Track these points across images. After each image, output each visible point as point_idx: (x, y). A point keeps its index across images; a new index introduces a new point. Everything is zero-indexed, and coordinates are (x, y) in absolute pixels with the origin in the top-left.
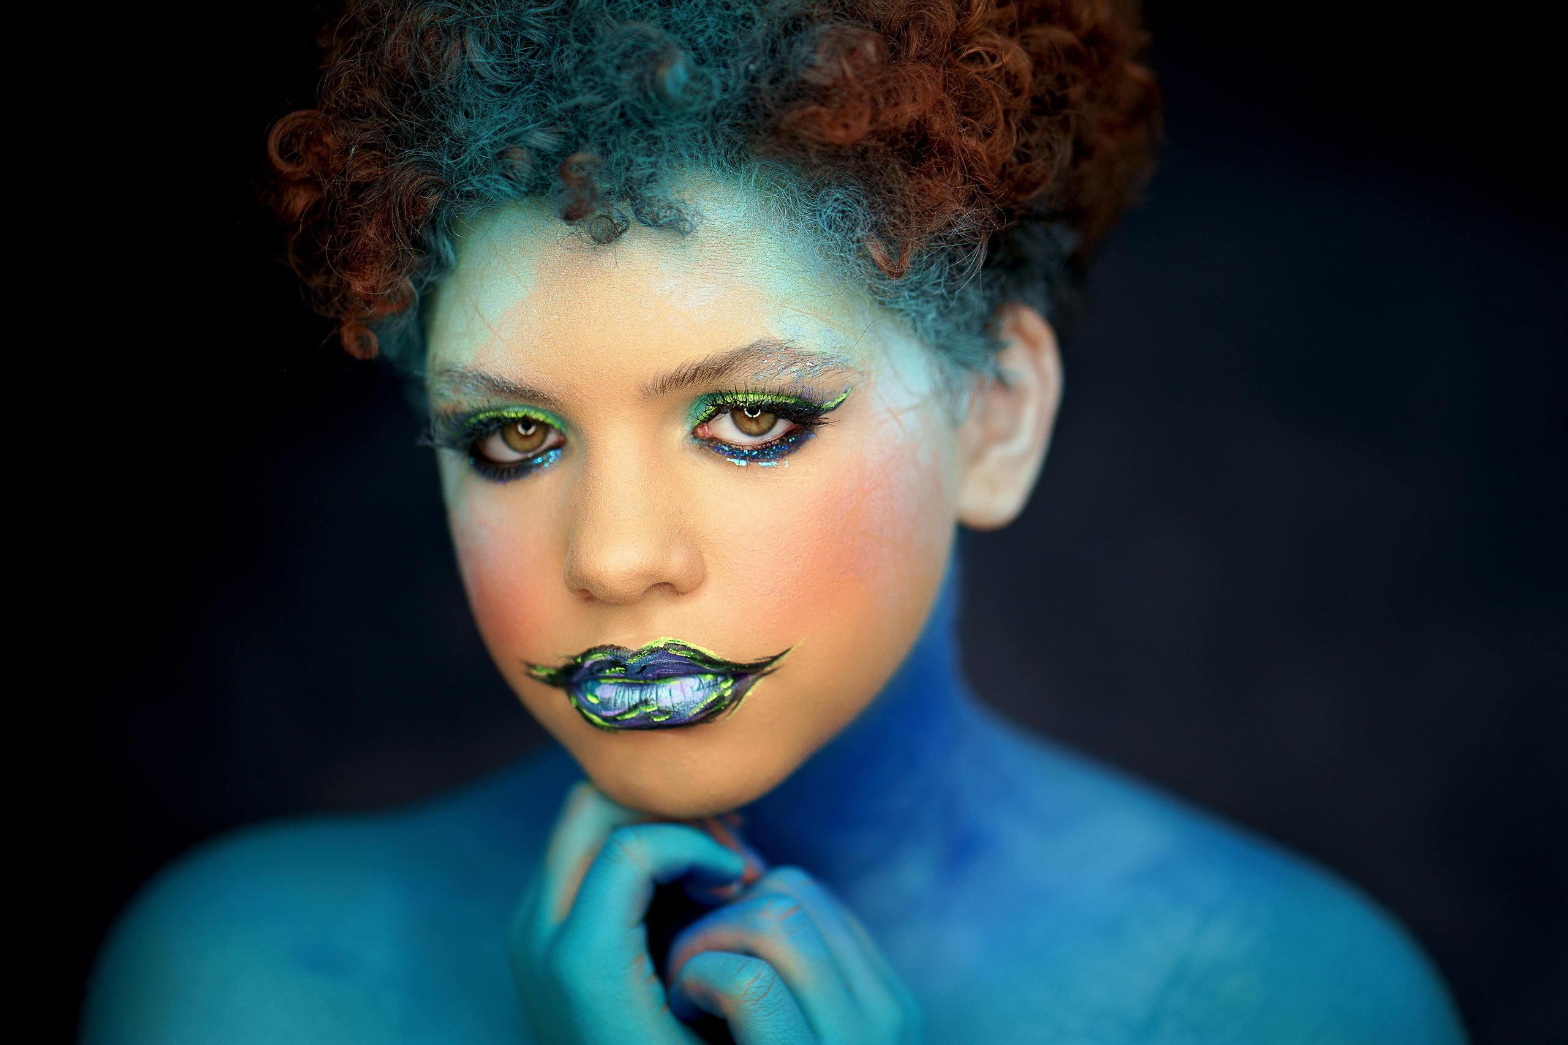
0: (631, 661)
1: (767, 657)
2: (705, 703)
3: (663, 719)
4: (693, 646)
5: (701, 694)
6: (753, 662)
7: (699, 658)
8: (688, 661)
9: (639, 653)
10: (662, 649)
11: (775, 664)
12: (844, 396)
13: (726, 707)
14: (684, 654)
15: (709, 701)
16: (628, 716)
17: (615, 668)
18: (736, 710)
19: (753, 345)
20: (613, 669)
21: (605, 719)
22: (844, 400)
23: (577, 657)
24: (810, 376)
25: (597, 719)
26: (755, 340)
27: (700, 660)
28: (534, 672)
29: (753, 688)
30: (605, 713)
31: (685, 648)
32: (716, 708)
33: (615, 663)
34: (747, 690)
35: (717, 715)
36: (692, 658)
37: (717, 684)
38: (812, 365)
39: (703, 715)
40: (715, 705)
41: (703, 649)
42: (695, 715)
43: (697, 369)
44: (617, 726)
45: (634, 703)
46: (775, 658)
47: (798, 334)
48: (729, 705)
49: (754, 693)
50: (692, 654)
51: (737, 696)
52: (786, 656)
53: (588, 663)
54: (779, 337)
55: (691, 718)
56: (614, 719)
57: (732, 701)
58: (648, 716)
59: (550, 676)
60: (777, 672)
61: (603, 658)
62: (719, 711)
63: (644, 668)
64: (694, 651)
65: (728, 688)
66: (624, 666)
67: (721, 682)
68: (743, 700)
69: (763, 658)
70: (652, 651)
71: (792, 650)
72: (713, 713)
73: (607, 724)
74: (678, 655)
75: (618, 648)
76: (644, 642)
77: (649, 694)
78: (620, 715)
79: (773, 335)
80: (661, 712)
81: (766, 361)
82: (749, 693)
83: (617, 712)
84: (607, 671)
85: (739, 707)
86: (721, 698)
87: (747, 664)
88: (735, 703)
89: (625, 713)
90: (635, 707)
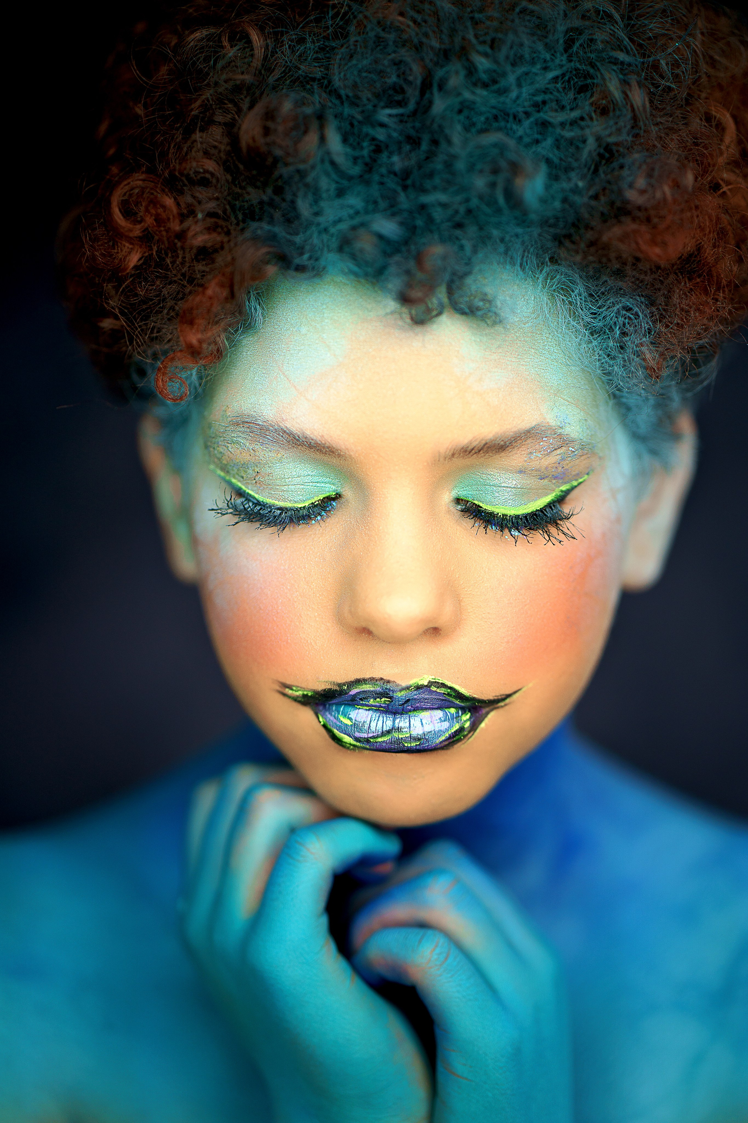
0: (399, 694)
1: (503, 695)
2: (450, 733)
3: (413, 744)
4: (449, 684)
5: (446, 724)
6: (491, 698)
7: (454, 694)
8: (445, 697)
9: (408, 688)
10: (426, 686)
11: (508, 701)
12: (586, 477)
13: (465, 736)
14: (442, 690)
15: (453, 731)
16: (380, 740)
17: (381, 699)
18: (470, 740)
19: (533, 428)
20: (378, 699)
21: (357, 739)
22: (584, 481)
23: (344, 684)
24: (569, 459)
25: (347, 739)
26: (534, 424)
27: (454, 696)
28: (290, 692)
29: (486, 720)
30: (357, 734)
31: (443, 685)
32: (457, 737)
33: (384, 694)
34: (481, 722)
35: (455, 744)
36: (448, 694)
37: (459, 716)
38: (573, 450)
39: (447, 743)
40: (457, 735)
41: (457, 687)
42: (441, 742)
43: (486, 444)
44: (368, 747)
45: (388, 728)
46: (509, 696)
47: (565, 421)
48: (467, 735)
49: (486, 724)
50: (449, 691)
51: (474, 727)
52: (517, 695)
53: (354, 691)
54: (553, 423)
55: (437, 745)
56: (367, 741)
57: (469, 732)
58: (399, 741)
59: (304, 696)
60: (507, 707)
61: (372, 689)
62: (459, 740)
63: (408, 700)
64: (451, 688)
65: (467, 720)
66: (391, 698)
67: (462, 714)
68: (478, 731)
69: (501, 696)
70: (418, 688)
71: (523, 690)
72: (453, 742)
73: (358, 744)
74: (438, 691)
75: (388, 682)
76: (412, 678)
77: (402, 722)
78: (373, 737)
79: (548, 420)
80: (412, 738)
81: (542, 443)
82: (483, 725)
83: (370, 735)
84: (372, 700)
85: (473, 737)
86: (461, 729)
87: (488, 700)
88: (472, 733)
89: (378, 737)
90: (389, 732)
